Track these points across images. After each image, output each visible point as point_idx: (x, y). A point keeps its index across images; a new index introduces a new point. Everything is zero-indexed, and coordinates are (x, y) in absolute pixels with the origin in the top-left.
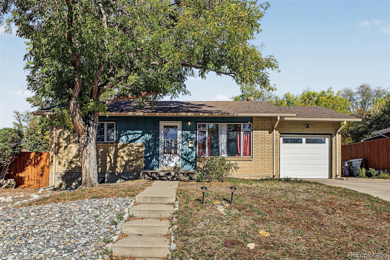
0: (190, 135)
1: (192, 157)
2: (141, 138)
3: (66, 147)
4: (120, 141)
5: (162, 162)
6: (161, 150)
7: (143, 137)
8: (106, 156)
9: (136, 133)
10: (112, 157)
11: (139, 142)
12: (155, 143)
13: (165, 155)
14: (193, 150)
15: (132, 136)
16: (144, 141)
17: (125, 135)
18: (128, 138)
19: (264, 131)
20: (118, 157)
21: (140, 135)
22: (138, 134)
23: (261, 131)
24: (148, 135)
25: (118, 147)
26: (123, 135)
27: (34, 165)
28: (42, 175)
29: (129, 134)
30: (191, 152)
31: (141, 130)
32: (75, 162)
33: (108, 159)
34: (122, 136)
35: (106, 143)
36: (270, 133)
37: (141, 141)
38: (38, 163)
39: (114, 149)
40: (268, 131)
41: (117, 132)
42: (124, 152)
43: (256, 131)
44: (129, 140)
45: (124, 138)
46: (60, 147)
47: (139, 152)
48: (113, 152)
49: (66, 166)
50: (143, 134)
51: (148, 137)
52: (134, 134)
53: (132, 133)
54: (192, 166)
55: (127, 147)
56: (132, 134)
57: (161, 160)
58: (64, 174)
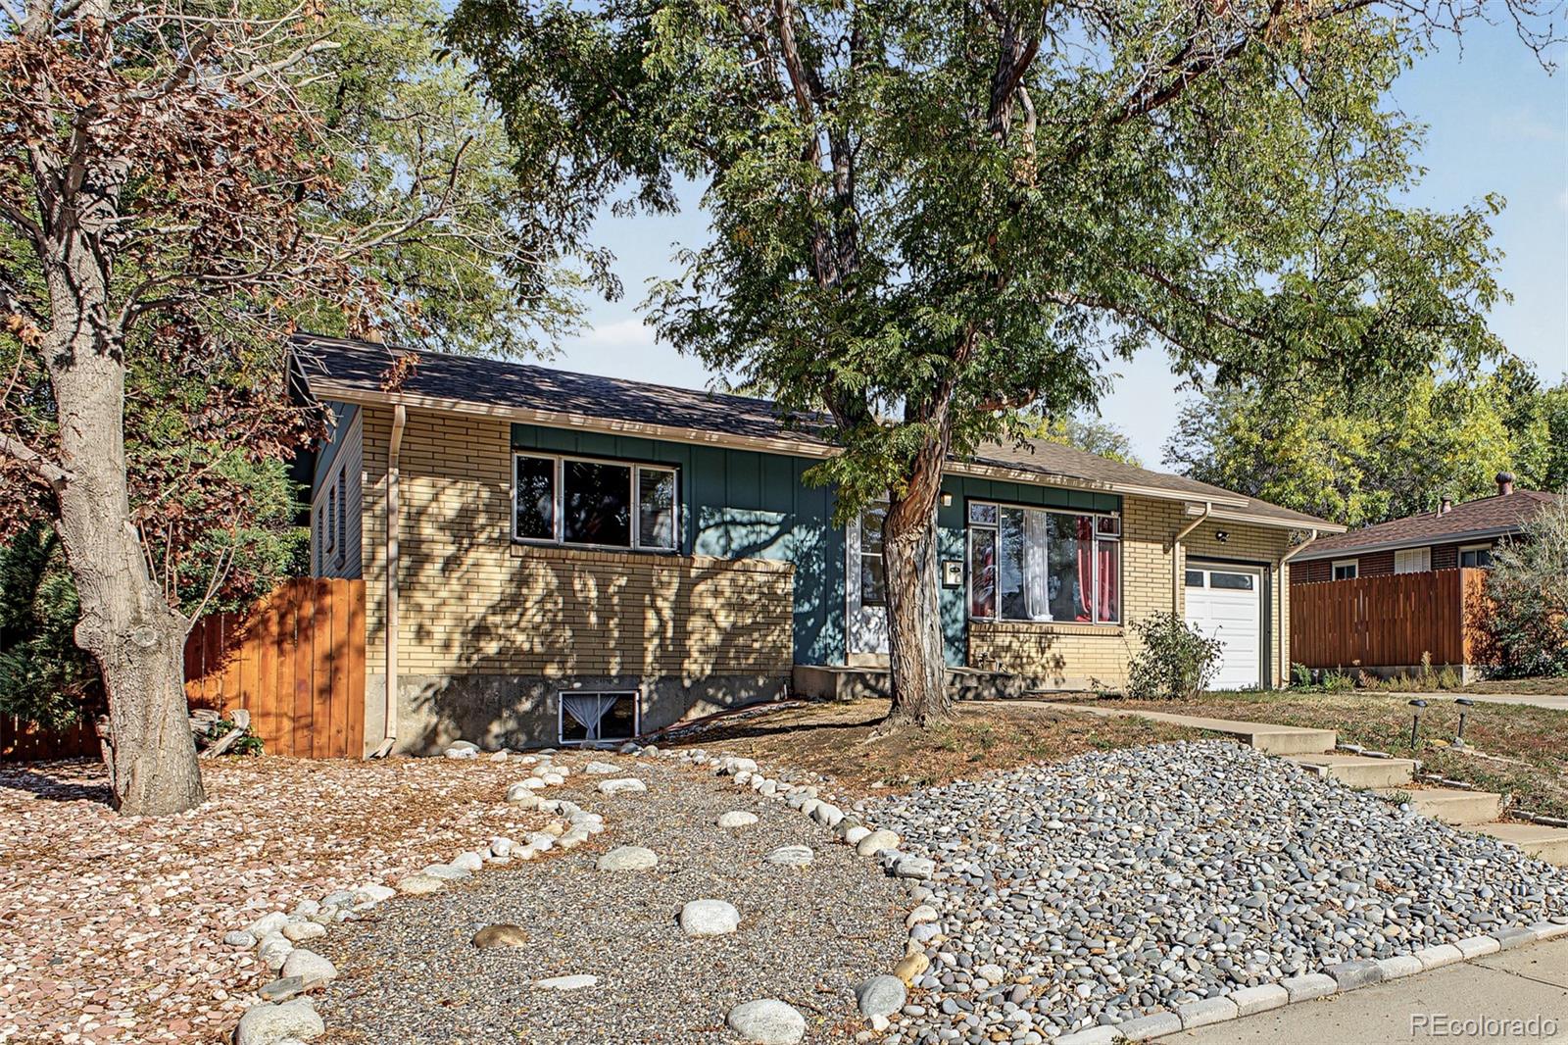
0: (946, 543)
1: (955, 621)
2: (780, 541)
3: (450, 564)
4: (698, 549)
5: (857, 636)
6: (852, 589)
7: (788, 537)
8: (643, 608)
9: (759, 523)
10: (667, 613)
11: (774, 558)
12: (830, 565)
13: (868, 609)
14: (957, 596)
15: (743, 531)
16: (790, 555)
17: (717, 525)
18: (730, 540)
19: (1150, 546)
20: (692, 612)
21: (773, 531)
22: (769, 525)
23: (1143, 545)
24: (804, 532)
25: (693, 573)
26: (708, 527)
27: (279, 643)
28: (327, 691)
29: (734, 522)
30: (953, 604)
31: (779, 512)
32: (501, 631)
33: (652, 623)
34: (704, 530)
35: (636, 552)
36: (1166, 551)
37: (780, 554)
38: (304, 631)
39: (676, 581)
40: (1161, 546)
41: (686, 512)
42: (716, 593)
43: (1133, 544)
44: (734, 546)
45: (711, 536)
46: (421, 560)
47: (772, 596)
48: (671, 593)
49: (456, 650)
50: (785, 528)
51: (805, 537)
52: (752, 524)
53: (746, 518)
54: (955, 654)
55: (730, 575)
56: (744, 525)
57: (854, 630)
58: (445, 683)
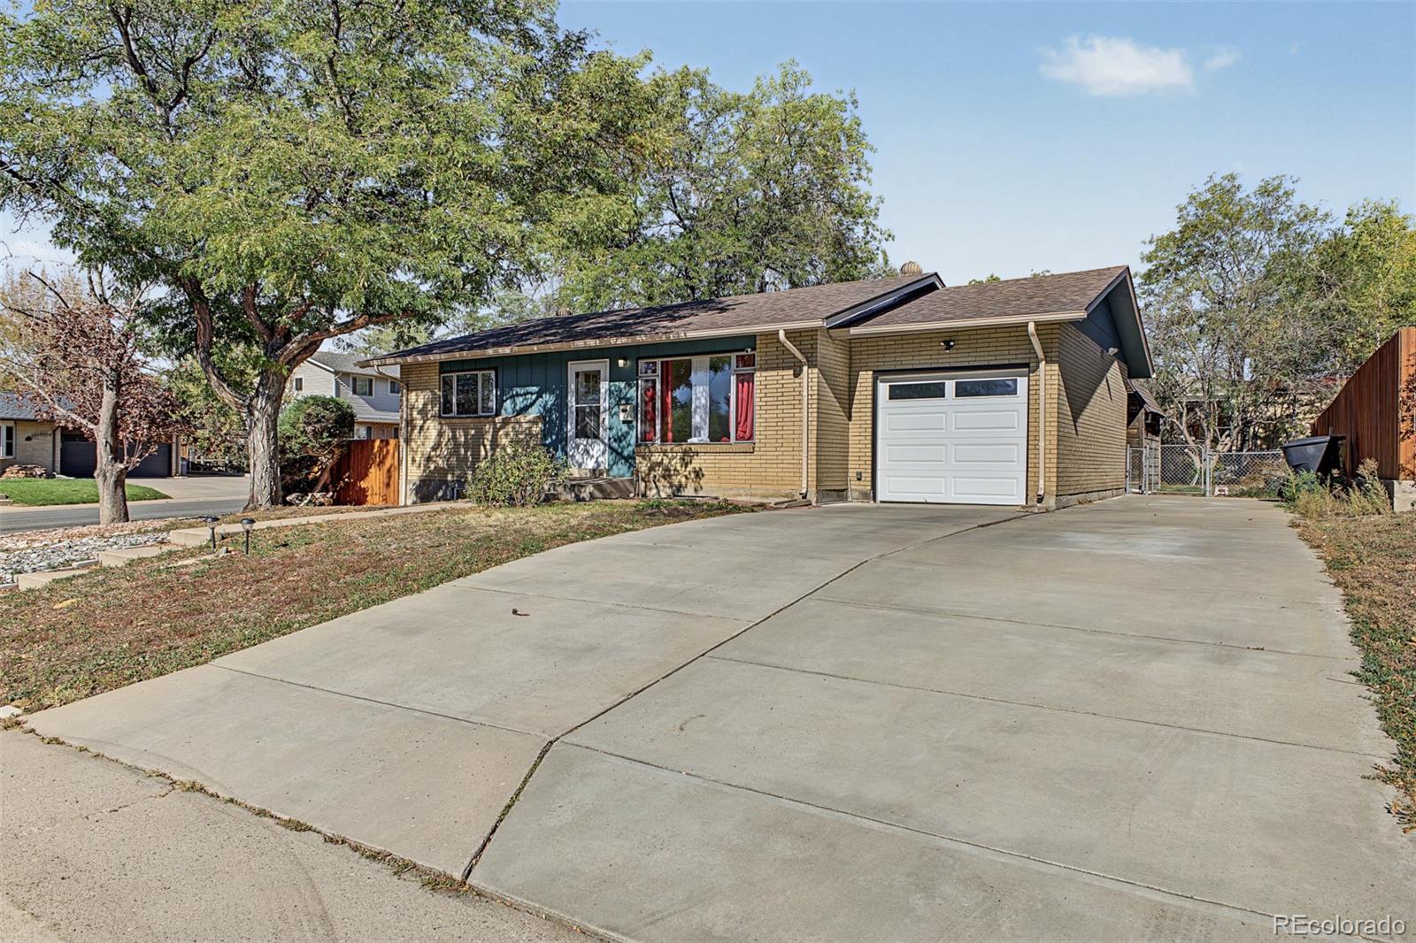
0: (624, 392)
1: (629, 445)
2: (537, 403)
3: (422, 428)
4: (503, 411)
5: (573, 456)
6: (571, 428)
7: (540, 399)
8: (479, 446)
9: (528, 393)
10: (488, 447)
11: (533, 413)
12: (561, 414)
13: (578, 440)
14: (630, 428)
15: (521, 399)
16: (542, 410)
17: (511, 397)
18: (516, 405)
19: (781, 373)
20: (498, 446)
21: (534, 397)
22: (532, 394)
23: (775, 373)
24: (548, 396)
25: (498, 426)
26: (508, 399)
27: (379, 465)
28: (388, 485)
29: (518, 395)
30: (628, 433)
31: (537, 386)
32: (435, 459)
33: (483, 453)
34: (506, 401)
35: (481, 417)
36: (796, 375)
37: (537, 410)
38: (382, 462)
39: (491, 430)
40: (791, 372)
41: (499, 393)
42: (507, 435)
43: (764, 374)
44: (518, 408)
45: (508, 404)
46: (413, 428)
47: (531, 435)
48: (489, 436)
49: (422, 468)
50: (539, 395)
51: (549, 399)
52: (525, 394)
53: (522, 392)
54: (629, 468)
55: (511, 425)
56: (522, 395)
57: (571, 453)
58: (418, 483)
